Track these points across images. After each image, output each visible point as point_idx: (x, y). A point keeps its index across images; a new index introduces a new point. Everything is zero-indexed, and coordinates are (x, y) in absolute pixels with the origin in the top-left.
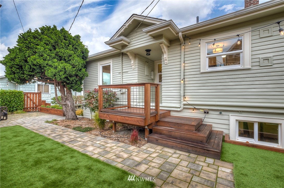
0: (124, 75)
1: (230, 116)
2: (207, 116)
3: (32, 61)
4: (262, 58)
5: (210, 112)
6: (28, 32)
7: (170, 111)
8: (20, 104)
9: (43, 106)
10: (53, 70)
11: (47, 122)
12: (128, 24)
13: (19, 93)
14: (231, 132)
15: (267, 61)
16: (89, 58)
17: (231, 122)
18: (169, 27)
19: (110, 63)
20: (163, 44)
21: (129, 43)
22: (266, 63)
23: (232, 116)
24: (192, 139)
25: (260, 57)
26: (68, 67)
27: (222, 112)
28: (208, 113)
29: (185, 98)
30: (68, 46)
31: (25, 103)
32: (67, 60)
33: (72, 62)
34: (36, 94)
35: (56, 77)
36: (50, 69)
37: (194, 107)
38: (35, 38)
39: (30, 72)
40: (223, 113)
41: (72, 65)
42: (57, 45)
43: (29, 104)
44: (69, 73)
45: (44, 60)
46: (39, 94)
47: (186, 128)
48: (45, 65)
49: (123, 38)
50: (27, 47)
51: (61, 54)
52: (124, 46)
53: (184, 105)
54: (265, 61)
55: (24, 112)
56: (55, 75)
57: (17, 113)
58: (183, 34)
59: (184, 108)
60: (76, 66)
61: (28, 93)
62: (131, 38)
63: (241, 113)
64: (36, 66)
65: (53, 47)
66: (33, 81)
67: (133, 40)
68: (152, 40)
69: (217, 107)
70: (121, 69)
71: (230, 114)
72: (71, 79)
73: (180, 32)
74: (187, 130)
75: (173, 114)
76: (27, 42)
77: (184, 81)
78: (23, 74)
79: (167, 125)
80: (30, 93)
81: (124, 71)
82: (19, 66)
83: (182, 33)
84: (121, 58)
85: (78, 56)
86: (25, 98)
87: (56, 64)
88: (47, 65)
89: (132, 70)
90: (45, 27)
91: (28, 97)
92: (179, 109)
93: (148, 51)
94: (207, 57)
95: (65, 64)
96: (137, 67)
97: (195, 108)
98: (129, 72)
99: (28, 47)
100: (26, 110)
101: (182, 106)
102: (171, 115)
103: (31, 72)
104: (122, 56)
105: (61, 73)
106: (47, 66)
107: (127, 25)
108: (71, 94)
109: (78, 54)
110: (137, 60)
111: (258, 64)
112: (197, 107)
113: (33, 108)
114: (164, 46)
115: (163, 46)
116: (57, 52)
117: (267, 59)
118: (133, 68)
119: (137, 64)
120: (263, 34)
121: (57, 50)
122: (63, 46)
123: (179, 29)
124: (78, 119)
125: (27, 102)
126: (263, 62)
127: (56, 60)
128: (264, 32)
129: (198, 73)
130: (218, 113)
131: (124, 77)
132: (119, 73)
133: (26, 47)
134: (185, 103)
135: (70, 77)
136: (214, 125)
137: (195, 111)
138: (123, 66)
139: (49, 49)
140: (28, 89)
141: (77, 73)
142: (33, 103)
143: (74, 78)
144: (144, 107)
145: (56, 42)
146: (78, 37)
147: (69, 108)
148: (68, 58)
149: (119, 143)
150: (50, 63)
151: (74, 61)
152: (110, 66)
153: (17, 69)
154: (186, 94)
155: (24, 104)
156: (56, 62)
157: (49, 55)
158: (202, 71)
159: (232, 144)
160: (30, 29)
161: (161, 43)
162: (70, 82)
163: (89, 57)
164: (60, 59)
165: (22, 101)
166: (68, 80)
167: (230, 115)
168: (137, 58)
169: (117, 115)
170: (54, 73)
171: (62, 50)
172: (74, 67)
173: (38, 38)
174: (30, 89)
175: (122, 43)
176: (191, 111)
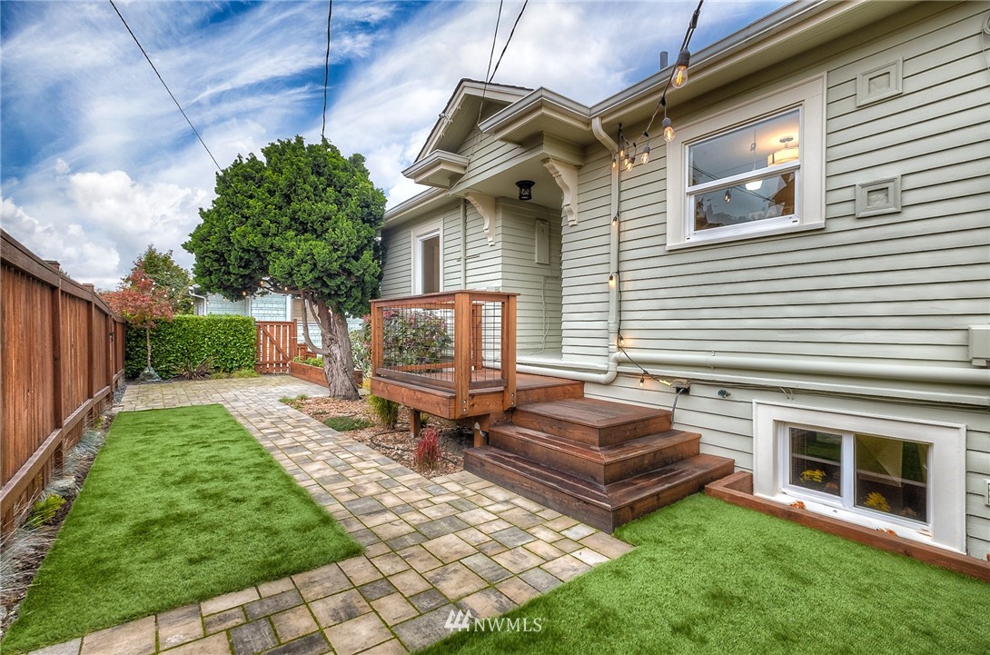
0: (469, 266)
1: (754, 404)
2: (683, 401)
3: (238, 241)
4: (863, 186)
5: (695, 390)
6: (236, 165)
7: (582, 382)
8: (247, 354)
9: (298, 360)
10: (283, 260)
11: (284, 401)
12: (453, 111)
13: (246, 322)
14: (757, 466)
15: (881, 195)
16: (387, 220)
17: (756, 429)
18: (544, 111)
19: (438, 230)
20: (552, 163)
21: (465, 168)
22: (879, 204)
23: (760, 407)
24: (572, 468)
25: (857, 183)
26: (320, 249)
27: (728, 391)
28: (686, 391)
29: (621, 339)
30: (324, 190)
31: (259, 348)
32: (319, 230)
33: (330, 235)
34: (285, 324)
35: (294, 277)
36: (278, 259)
37: (643, 371)
38: (247, 178)
39: (241, 269)
40: (735, 394)
41: (332, 244)
42: (295, 191)
43: (269, 353)
44: (322, 267)
45: (264, 235)
46: (292, 325)
47: (578, 434)
48: (267, 250)
49: (440, 154)
50: (231, 206)
51: (302, 216)
52: (455, 178)
53: (620, 362)
54: (874, 196)
55: (255, 374)
56: (290, 275)
57: (241, 376)
58: (606, 123)
59: (619, 374)
60: (342, 245)
61: (266, 323)
62: (469, 152)
63: (789, 395)
64: (248, 251)
65: (285, 198)
66: (260, 290)
67: (478, 155)
68: (519, 151)
69: (716, 371)
70: (461, 248)
71: (756, 398)
72: (332, 283)
73: (595, 117)
74: (580, 441)
75: (591, 393)
76: (230, 191)
77: (620, 282)
78: (229, 273)
79: (534, 423)
80: (272, 323)
81: (470, 253)
82: (218, 253)
83: (602, 118)
84: (461, 215)
85: (350, 217)
86: (258, 335)
87: (292, 244)
88: (271, 247)
89: (488, 248)
90: (277, 143)
91: (265, 334)
92: (602, 377)
93: (525, 185)
94: (690, 194)
95: (314, 243)
96: (500, 238)
97: (646, 373)
98: (482, 257)
99: (233, 203)
100: (261, 369)
101: (613, 368)
102: (585, 396)
103: (244, 267)
104: (466, 207)
105: (304, 268)
106: (270, 251)
107: (450, 115)
108: (345, 325)
109: (349, 211)
110: (500, 216)
111: (847, 209)
112: (652, 370)
113: (278, 364)
114: (558, 168)
115: (553, 167)
116: (295, 212)
117: (880, 189)
118: (490, 244)
119: (500, 230)
120: (869, 91)
121: (294, 205)
122: (308, 193)
123: (590, 109)
124: (360, 398)
125: (265, 347)
126: (868, 200)
127: (291, 233)
128: (874, 84)
129: (659, 251)
130: (714, 392)
131: (469, 273)
132: (459, 260)
133: (228, 206)
134: (620, 355)
135: (331, 278)
136: (707, 437)
137: (648, 384)
138: (469, 239)
139: (276, 205)
140: (270, 312)
141: (347, 266)
142: (279, 351)
143: (338, 281)
144: (498, 365)
145: (291, 185)
146: (358, 160)
147: (339, 364)
148: (322, 225)
149: (390, 464)
150: (277, 241)
151: (338, 231)
152: (437, 238)
153: (215, 261)
154: (625, 325)
155: (257, 352)
156: (291, 239)
157: (276, 222)
158: (671, 244)
159: (725, 501)
160: (240, 157)
161: (546, 160)
162: (333, 293)
163: (386, 215)
164: (303, 228)
165: (251, 346)
166: (325, 284)
167: (754, 401)
168: (501, 210)
169: (402, 387)
170: (287, 269)
171: (307, 205)
172: (336, 250)
173: (253, 179)
174: (275, 312)
175: (442, 170)
176: (636, 383)
